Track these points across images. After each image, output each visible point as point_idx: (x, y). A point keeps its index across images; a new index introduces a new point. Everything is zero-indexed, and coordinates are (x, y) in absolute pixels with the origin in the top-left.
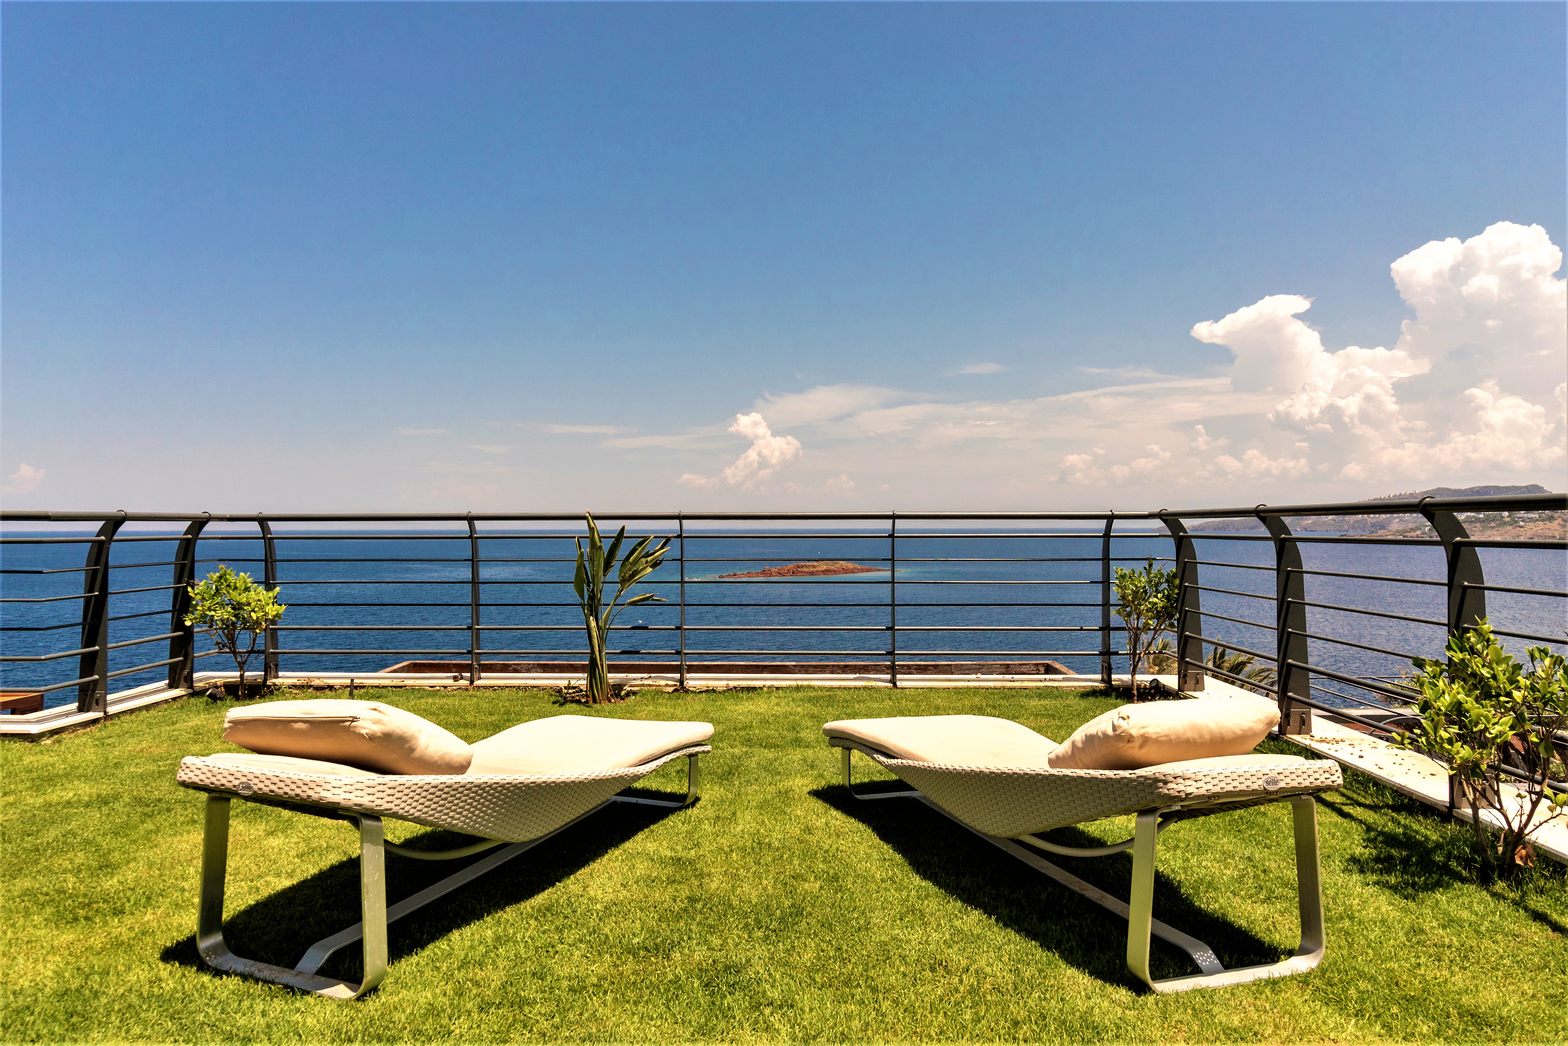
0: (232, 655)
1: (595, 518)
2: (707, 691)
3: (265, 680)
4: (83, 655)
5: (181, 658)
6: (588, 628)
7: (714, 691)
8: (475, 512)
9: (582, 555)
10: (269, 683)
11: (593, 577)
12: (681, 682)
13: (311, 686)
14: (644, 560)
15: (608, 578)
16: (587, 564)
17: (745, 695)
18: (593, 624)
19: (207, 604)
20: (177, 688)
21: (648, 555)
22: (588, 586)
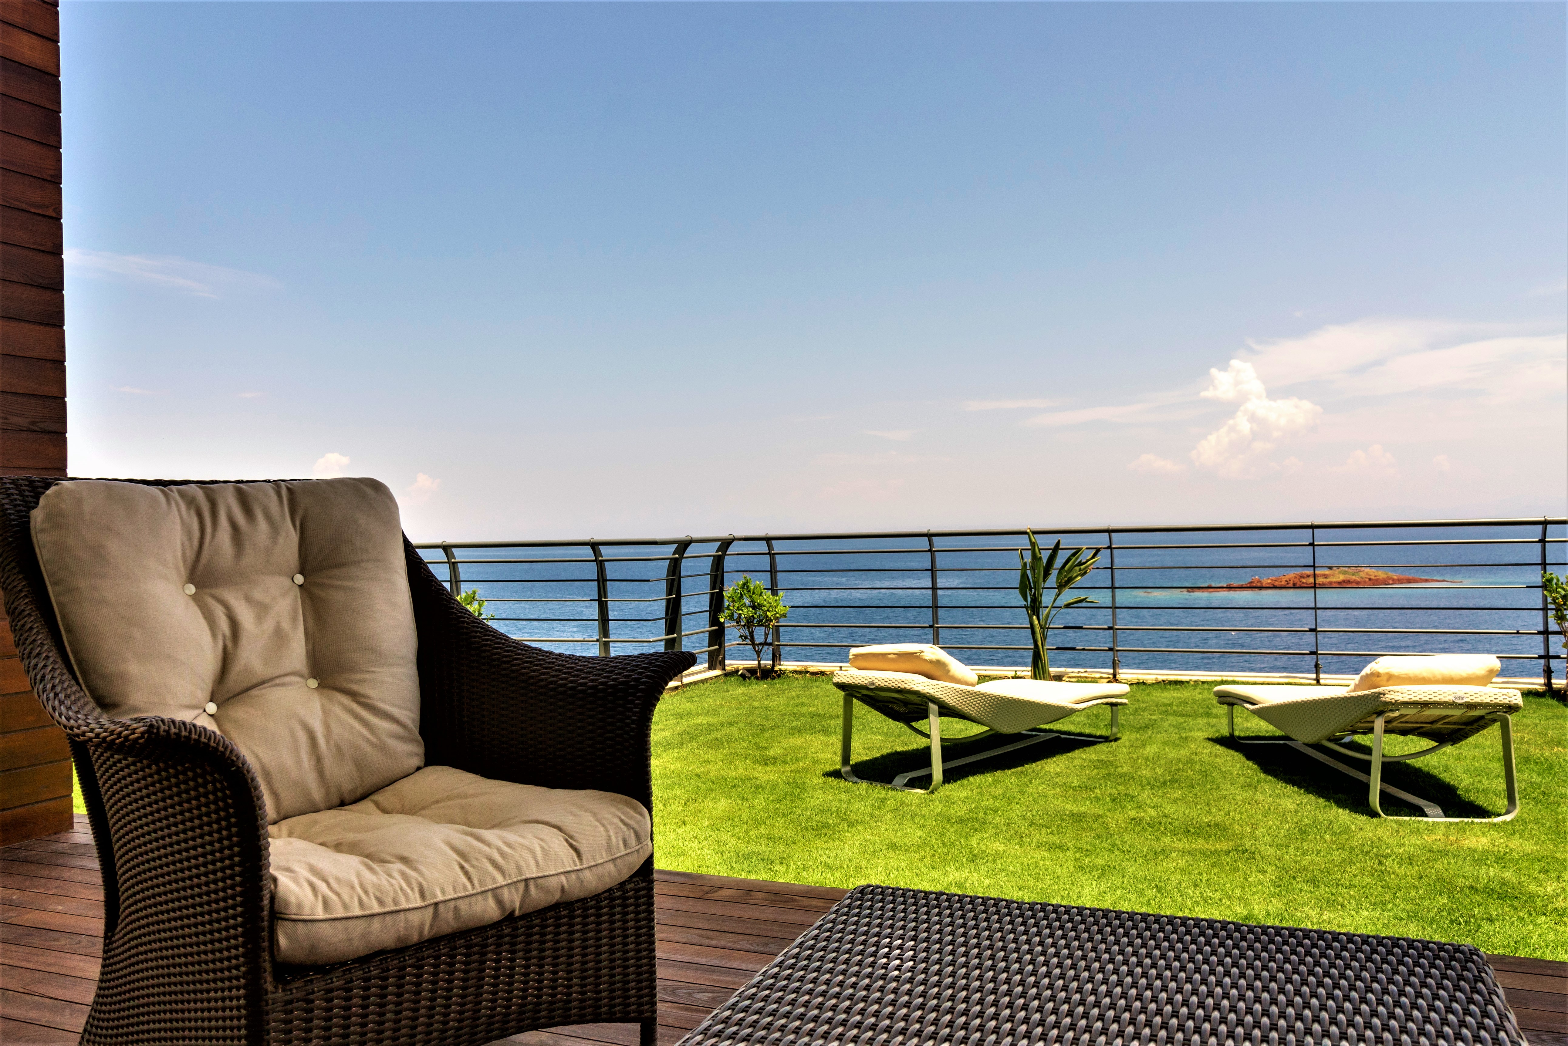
0: (751, 647)
1: (1034, 533)
2: (1138, 683)
3: (773, 666)
4: (667, 641)
5: (717, 647)
6: (1032, 627)
7: (1144, 683)
8: (934, 530)
9: (1025, 564)
10: (776, 668)
11: (1035, 583)
12: (1114, 675)
13: (808, 672)
14: (1077, 568)
15: (1047, 585)
16: (1029, 572)
17: (1172, 687)
18: (1036, 622)
19: (737, 605)
20: (714, 669)
21: (1080, 564)
22: (1031, 591)
